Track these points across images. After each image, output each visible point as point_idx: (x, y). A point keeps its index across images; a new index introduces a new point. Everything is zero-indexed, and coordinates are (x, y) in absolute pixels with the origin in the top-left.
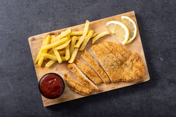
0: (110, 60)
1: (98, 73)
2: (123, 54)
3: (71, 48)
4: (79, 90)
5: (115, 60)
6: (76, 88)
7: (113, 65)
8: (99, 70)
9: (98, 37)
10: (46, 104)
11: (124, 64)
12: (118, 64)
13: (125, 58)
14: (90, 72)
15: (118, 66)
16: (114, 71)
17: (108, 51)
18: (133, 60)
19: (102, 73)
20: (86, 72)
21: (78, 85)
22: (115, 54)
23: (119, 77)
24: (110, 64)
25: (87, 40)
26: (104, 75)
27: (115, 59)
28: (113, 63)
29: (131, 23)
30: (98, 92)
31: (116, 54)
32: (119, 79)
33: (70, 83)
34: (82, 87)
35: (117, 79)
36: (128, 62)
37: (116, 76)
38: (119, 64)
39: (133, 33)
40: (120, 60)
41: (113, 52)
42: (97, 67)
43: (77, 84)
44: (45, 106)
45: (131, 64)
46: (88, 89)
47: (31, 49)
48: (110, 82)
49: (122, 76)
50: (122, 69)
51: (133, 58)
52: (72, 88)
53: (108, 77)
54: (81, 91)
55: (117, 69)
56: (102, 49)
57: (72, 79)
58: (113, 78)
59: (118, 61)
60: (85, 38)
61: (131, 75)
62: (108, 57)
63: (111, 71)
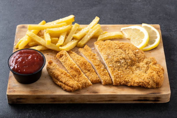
0: (117, 55)
1: (96, 68)
2: (136, 52)
4: (64, 81)
6: (59, 77)
7: (119, 62)
8: (99, 65)
10: (10, 92)
11: (136, 65)
12: (127, 63)
13: (139, 58)
14: (85, 64)
15: (126, 66)
16: (119, 70)
17: (116, 46)
18: (149, 64)
19: (102, 68)
20: (80, 62)
21: (64, 75)
22: (125, 51)
23: (125, 78)
24: (115, 59)
26: (104, 72)
27: (124, 56)
28: (121, 59)
30: (91, 93)
31: (127, 51)
32: (124, 81)
34: (68, 78)
35: (122, 81)
36: (141, 64)
37: (122, 76)
38: (129, 64)
40: (130, 59)
41: (123, 48)
42: (97, 61)
43: (62, 73)
44: (7, 94)
45: (146, 66)
46: (76, 82)
47: (16, 35)
49: (131, 78)
50: (131, 70)
51: (149, 60)
52: (55, 77)
53: (110, 75)
54: (66, 82)
55: (124, 68)
56: (109, 44)
57: (57, 67)
58: (116, 76)
59: (128, 59)
60: (89, 30)
61: (144, 77)
62: (115, 52)
63: (115, 69)
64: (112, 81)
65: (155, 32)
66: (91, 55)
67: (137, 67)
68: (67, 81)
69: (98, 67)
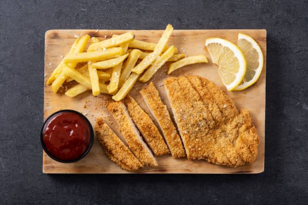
0: (195, 114)
1: (165, 133)
2: (223, 108)
3: (125, 72)
4: (120, 158)
5: (205, 117)
6: (114, 152)
7: (198, 125)
8: (168, 128)
9: (184, 62)
10: (48, 168)
11: (221, 128)
12: (209, 125)
13: (226, 117)
14: (150, 128)
15: (207, 130)
16: (196, 138)
17: (194, 95)
18: (241, 127)
19: (173, 135)
20: (142, 125)
21: (120, 148)
22: (208, 104)
23: (204, 152)
24: (192, 122)
25: (160, 62)
26: (176, 141)
27: (205, 115)
28: (200, 121)
29: (255, 51)
30: (156, 171)
31: (210, 106)
32: (203, 156)
33: (106, 140)
34: (125, 153)
35: (200, 156)
36: (229, 127)
37: (199, 149)
38: (211, 127)
39: (254, 73)
40: (214, 120)
41: (205, 101)
42: (166, 121)
43: (118, 144)
44: (44, 172)
45: (234, 131)
46: (136, 160)
47: (46, 53)
48: (183, 158)
49: (212, 152)
50: (213, 137)
51: (241, 121)
52: (107, 150)
53: (183, 146)
54: (123, 160)
55: (204, 134)
56: (186, 88)
57: (110, 133)
58: (192, 150)
59: (210, 120)
60: (156, 59)
61: (230, 154)
62: (192, 106)
63: (191, 136)
64: (186, 155)
65: (257, 53)
66: (158, 108)
67: (223, 131)
68: (125, 158)
69: (167, 131)
